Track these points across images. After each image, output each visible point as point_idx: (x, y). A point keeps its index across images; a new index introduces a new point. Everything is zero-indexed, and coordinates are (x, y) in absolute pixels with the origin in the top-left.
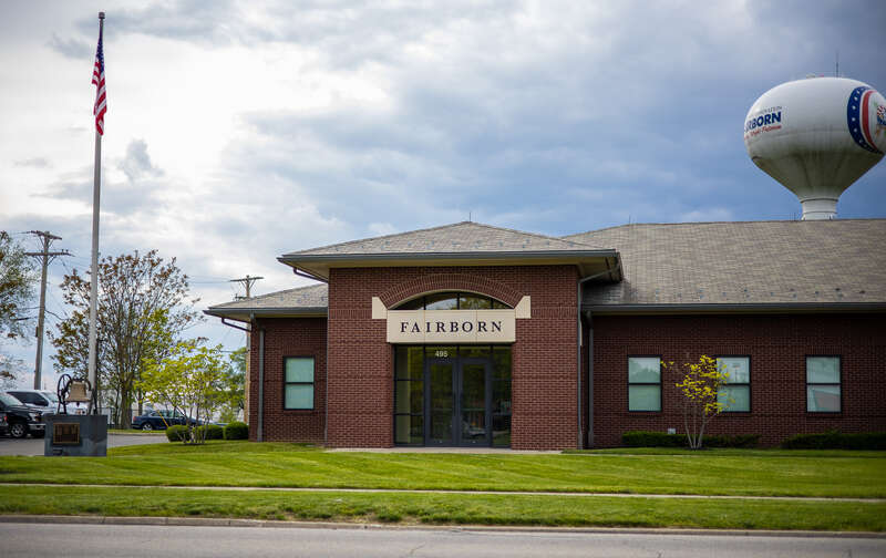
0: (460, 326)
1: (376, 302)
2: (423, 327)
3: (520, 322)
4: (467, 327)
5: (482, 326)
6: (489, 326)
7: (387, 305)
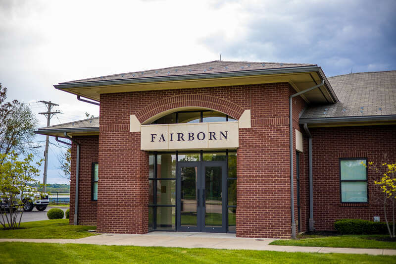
0: (195, 136)
1: (133, 119)
2: (168, 138)
3: (242, 132)
4: (201, 136)
5: (212, 135)
6: (218, 136)
7: (141, 121)
